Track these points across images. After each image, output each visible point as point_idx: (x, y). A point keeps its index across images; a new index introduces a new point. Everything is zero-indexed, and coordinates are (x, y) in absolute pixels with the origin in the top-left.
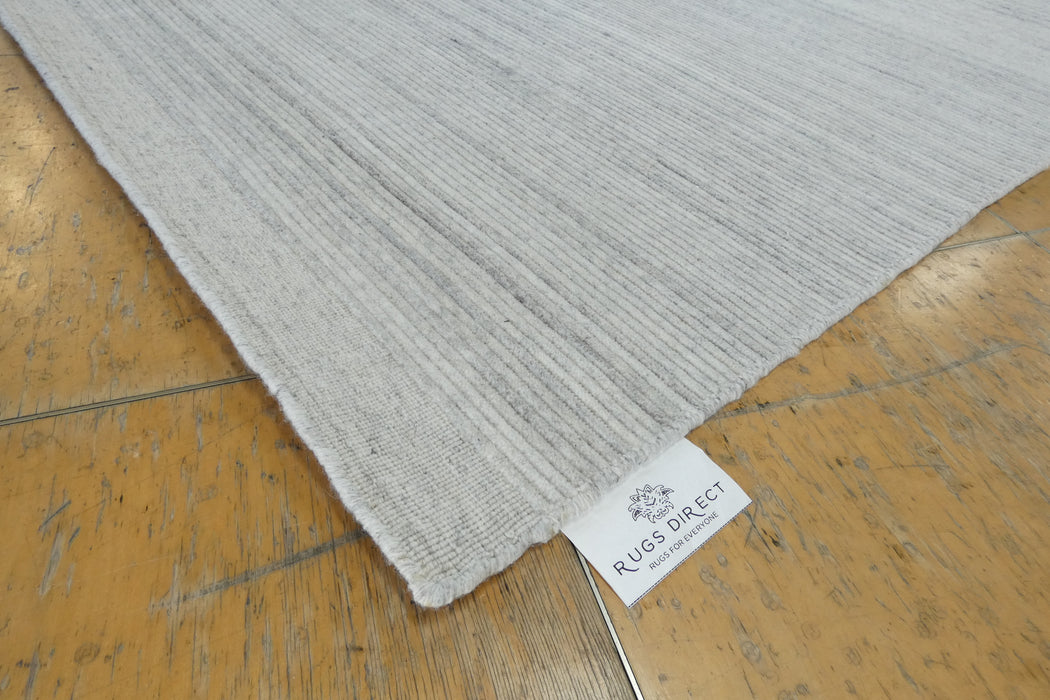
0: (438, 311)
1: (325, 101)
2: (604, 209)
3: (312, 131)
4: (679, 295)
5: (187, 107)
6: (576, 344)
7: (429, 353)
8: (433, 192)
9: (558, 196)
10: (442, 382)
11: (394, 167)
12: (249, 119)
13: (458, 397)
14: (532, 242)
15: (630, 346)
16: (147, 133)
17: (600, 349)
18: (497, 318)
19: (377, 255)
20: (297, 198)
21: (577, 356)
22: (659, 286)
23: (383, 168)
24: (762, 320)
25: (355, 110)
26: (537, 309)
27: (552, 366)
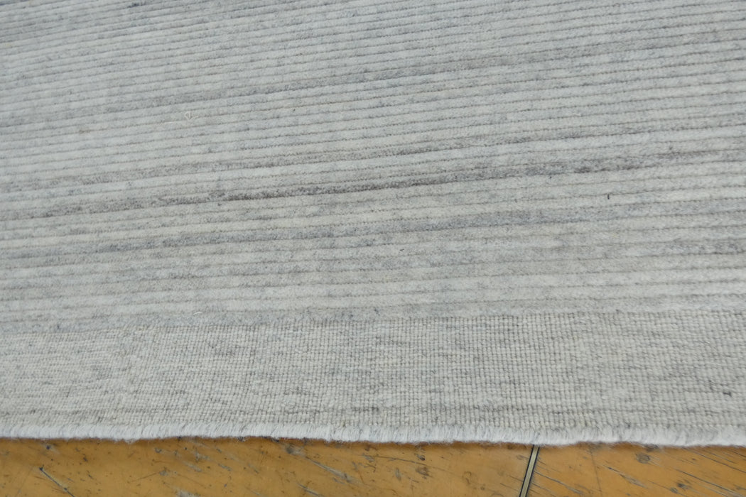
0: (557, 244)
1: (155, 173)
2: (498, 34)
3: (200, 210)
4: (653, 47)
5: (72, 308)
6: (674, 161)
7: (614, 281)
8: (376, 155)
9: (456, 58)
10: (661, 292)
11: (314, 168)
12: (137, 258)
13: (687, 290)
14: (510, 117)
15: (701, 122)
16: (95, 369)
17: (692, 147)
18: (598, 202)
19: (442, 251)
20: (305, 278)
21: (688, 170)
22: (633, 55)
23: (309, 178)
24: (721, 9)
25: (192, 154)
26: (605, 164)
27: (689, 195)
